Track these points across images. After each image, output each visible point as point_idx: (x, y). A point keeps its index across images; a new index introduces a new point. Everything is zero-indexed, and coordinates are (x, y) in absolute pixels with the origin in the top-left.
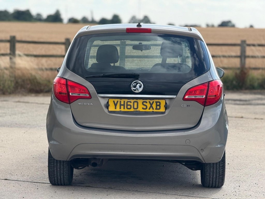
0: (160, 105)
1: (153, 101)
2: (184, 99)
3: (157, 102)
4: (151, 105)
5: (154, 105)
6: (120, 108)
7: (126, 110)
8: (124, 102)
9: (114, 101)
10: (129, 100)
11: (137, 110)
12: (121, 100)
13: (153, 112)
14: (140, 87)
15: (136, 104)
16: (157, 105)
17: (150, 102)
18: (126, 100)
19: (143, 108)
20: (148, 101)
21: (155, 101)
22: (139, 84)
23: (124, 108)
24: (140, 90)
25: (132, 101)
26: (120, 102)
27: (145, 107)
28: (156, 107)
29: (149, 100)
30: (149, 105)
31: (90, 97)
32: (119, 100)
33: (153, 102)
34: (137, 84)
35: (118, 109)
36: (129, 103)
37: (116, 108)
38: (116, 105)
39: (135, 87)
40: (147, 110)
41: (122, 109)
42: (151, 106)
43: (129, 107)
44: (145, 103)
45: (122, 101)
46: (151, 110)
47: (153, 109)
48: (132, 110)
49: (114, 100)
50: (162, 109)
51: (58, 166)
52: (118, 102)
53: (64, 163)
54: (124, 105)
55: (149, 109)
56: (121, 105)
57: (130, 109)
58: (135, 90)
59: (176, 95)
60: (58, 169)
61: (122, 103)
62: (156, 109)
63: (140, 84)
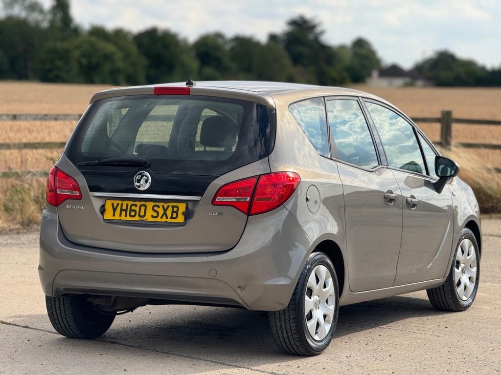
0: (177, 212)
1: (168, 204)
2: (214, 202)
3: (173, 207)
4: (165, 210)
5: (169, 212)
6: (120, 216)
7: (128, 218)
8: (127, 205)
9: (113, 204)
10: (134, 203)
11: (144, 218)
12: (122, 202)
13: (166, 222)
14: (147, 181)
15: (143, 208)
16: (173, 212)
17: (163, 206)
18: (130, 203)
19: (153, 216)
20: (161, 204)
21: (171, 204)
22: (144, 177)
23: (126, 216)
24: (147, 186)
25: (138, 204)
26: (122, 204)
27: (155, 214)
28: (172, 215)
29: (163, 204)
30: (161, 211)
31: (80, 198)
32: (120, 202)
33: (168, 206)
34: (143, 176)
35: (117, 217)
36: (133, 208)
37: (114, 215)
38: (115, 210)
39: (139, 181)
40: (158, 219)
41: (123, 218)
42: (165, 213)
43: (133, 213)
44: (156, 208)
45: (125, 203)
46: (164, 219)
47: (167, 218)
48: (137, 218)
49: (113, 201)
50: (181, 219)
51: (58, 306)
52: (118, 204)
53: (65, 302)
54: (126, 210)
55: (162, 218)
56: (122, 210)
57: (134, 216)
58: (139, 187)
59: (202, 196)
60: (58, 312)
61: (124, 208)
62: (172, 218)
63: (146, 176)
